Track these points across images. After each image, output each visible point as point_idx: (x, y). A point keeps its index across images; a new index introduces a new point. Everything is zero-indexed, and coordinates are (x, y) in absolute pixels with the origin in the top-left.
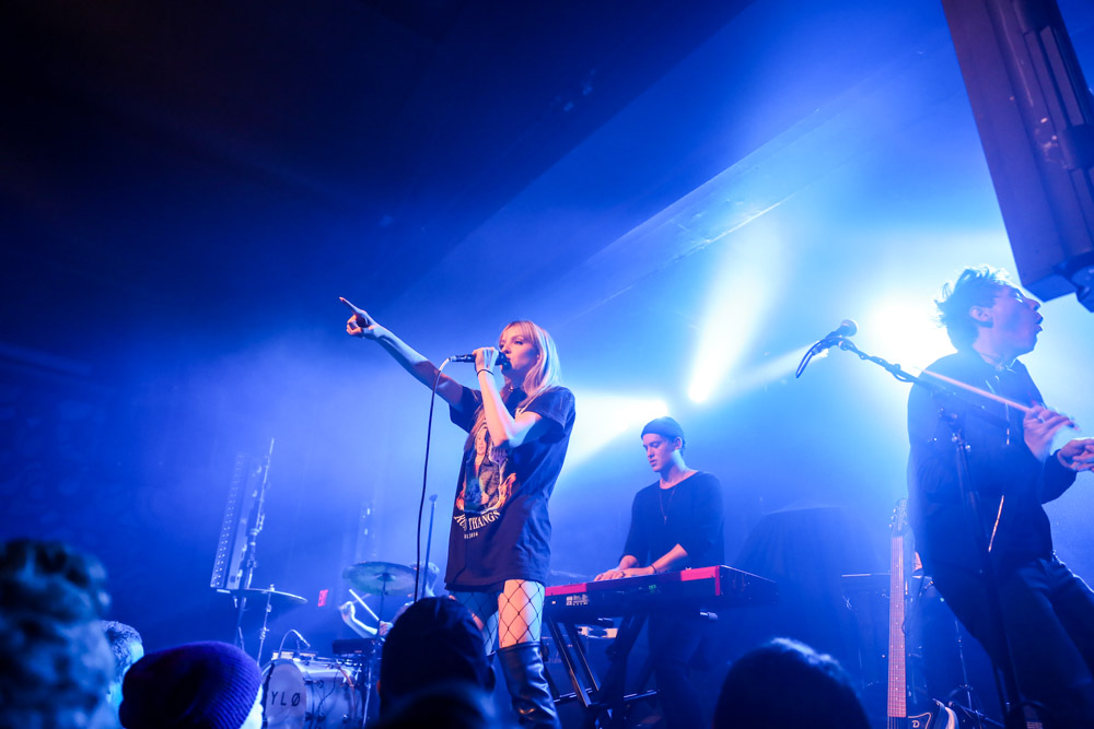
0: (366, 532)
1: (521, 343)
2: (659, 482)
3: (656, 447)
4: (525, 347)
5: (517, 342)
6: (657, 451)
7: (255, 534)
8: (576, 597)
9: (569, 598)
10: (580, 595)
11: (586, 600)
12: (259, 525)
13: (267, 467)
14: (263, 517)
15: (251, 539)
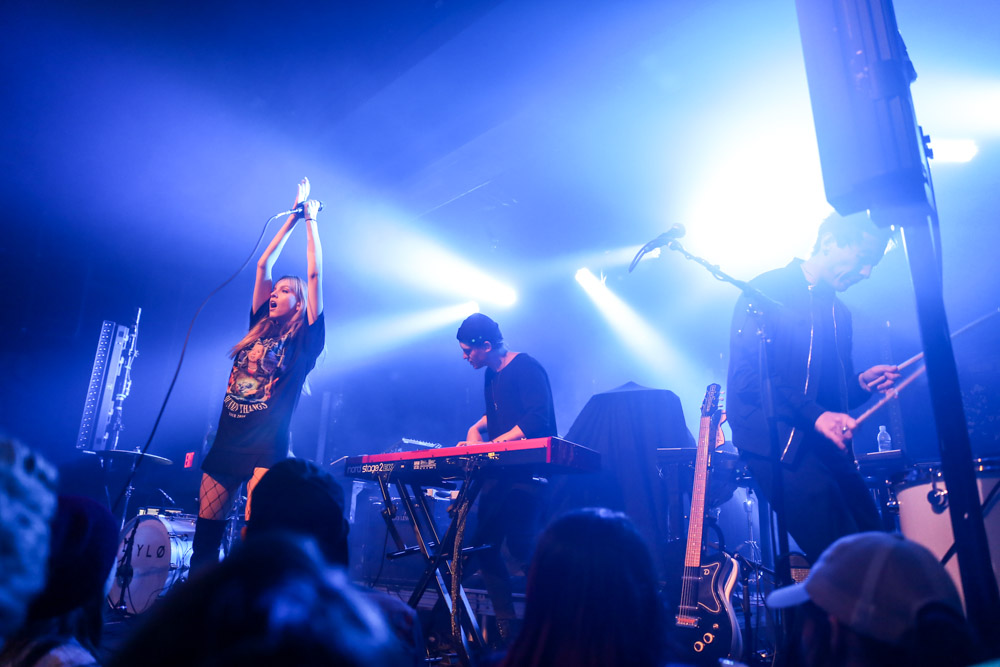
1: (287, 292)
5: (283, 291)
7: (122, 399)
8: (422, 462)
9: (417, 463)
10: (426, 460)
11: (431, 464)
12: (127, 391)
13: (134, 336)
14: (130, 383)
15: (117, 403)
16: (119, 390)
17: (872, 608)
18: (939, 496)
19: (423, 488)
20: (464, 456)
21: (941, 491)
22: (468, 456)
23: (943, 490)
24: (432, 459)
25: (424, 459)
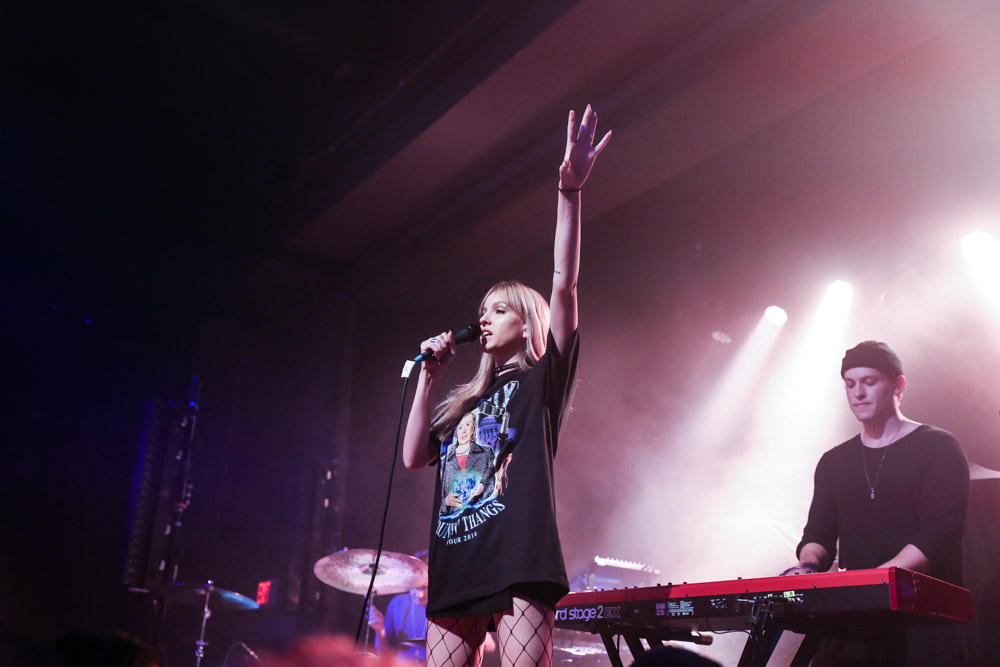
0: (327, 502)
1: (503, 312)
2: (858, 437)
3: (871, 385)
4: (510, 316)
5: (498, 312)
6: (871, 391)
7: (181, 510)
8: (669, 604)
10: (676, 601)
11: (686, 608)
12: (187, 498)
13: (194, 418)
14: (191, 487)
15: (175, 516)
16: (177, 497)
20: (741, 596)
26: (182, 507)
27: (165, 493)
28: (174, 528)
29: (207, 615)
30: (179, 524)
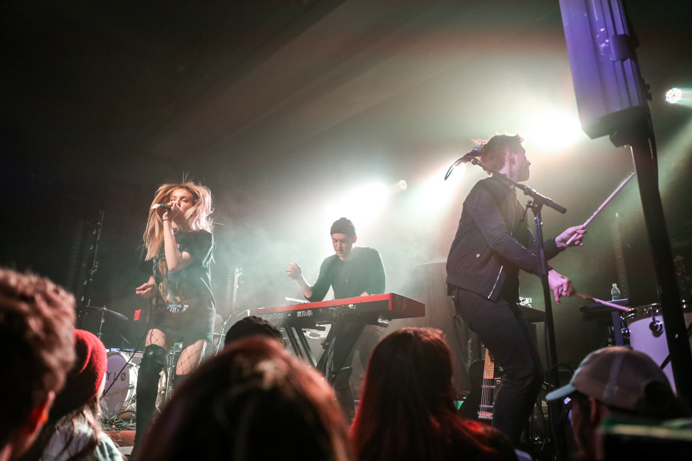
8: (303, 312)
9: (299, 313)
10: (306, 310)
11: (309, 313)
12: (95, 268)
13: (100, 230)
14: (97, 263)
15: (89, 276)
16: (90, 267)
17: (616, 388)
18: (657, 325)
19: (303, 330)
20: (332, 307)
21: (659, 322)
22: (335, 307)
23: (660, 321)
24: (310, 309)
25: (304, 310)
26: (93, 272)
27: (84, 265)
28: (88, 282)
29: (103, 321)
30: (91, 280)
